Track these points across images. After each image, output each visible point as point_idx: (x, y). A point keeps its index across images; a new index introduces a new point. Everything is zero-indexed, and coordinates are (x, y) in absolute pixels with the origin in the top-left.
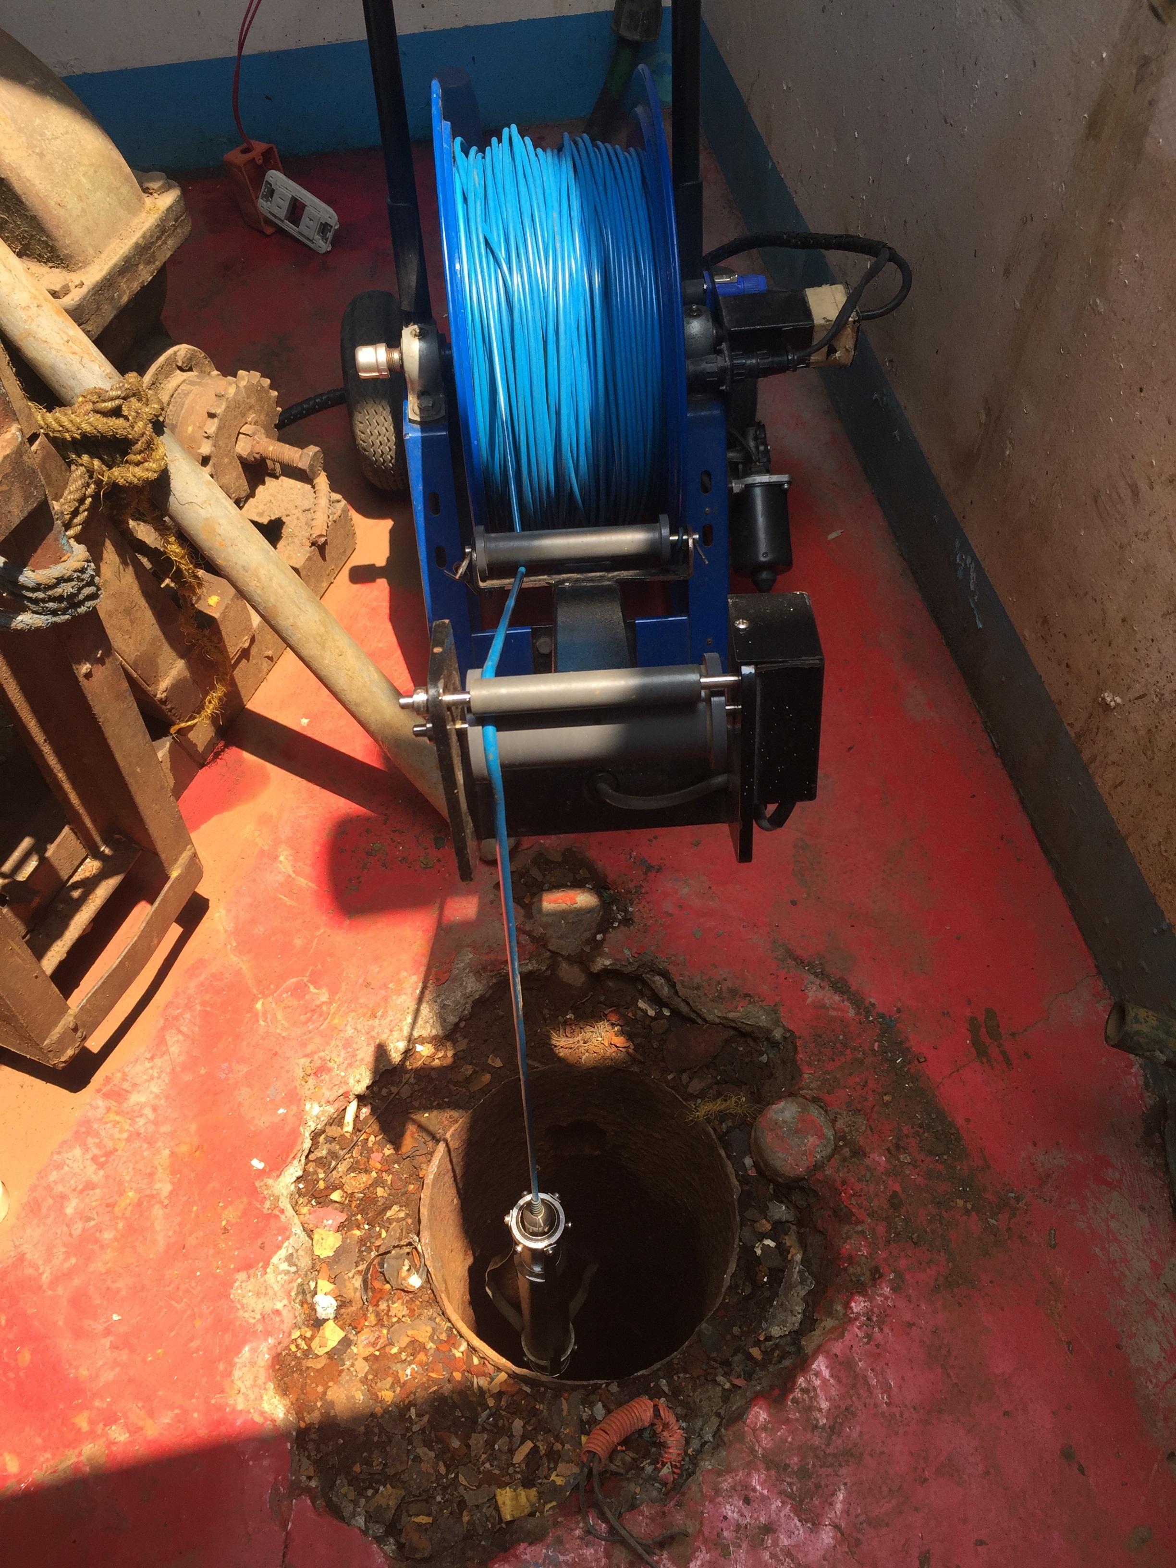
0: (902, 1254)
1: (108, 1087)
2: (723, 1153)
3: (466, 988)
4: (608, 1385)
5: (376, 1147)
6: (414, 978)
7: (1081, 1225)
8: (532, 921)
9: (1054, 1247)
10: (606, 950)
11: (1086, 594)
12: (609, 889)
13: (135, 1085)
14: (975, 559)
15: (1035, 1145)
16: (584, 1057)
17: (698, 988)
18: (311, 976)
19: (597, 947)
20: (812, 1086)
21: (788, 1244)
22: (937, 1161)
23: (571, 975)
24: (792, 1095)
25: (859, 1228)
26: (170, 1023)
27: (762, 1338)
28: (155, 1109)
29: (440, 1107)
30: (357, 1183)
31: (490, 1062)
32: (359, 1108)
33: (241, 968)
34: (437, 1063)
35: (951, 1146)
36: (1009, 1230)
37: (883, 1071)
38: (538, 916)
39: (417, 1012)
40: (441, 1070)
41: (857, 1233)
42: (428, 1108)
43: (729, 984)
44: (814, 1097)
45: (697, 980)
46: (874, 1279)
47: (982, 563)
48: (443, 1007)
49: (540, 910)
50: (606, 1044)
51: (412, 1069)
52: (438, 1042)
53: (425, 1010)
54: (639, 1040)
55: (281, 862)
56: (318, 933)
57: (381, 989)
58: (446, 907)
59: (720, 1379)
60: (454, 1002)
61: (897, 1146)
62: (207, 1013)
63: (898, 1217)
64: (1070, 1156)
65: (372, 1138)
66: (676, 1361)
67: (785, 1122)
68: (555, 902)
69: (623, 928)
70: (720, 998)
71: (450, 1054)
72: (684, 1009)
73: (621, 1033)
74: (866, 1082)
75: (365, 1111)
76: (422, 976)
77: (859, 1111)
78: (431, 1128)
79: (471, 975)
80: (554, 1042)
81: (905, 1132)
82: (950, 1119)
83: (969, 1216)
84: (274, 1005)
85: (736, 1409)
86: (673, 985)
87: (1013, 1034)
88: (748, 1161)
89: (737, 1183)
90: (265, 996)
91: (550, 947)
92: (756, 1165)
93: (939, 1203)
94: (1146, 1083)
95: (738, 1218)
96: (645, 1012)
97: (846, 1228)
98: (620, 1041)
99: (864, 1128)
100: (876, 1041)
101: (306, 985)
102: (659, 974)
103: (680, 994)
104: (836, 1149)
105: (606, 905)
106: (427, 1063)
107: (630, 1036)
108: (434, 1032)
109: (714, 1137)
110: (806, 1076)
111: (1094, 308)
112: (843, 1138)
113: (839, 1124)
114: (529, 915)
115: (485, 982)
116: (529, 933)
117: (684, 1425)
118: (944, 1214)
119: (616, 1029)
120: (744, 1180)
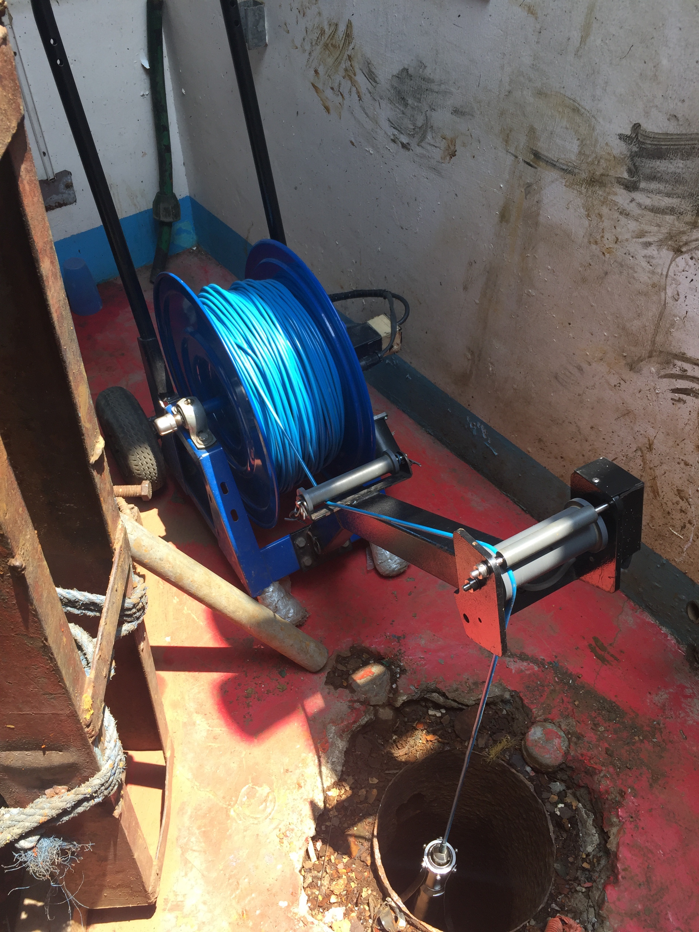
0: (628, 777)
1: (169, 905)
2: (514, 771)
3: (339, 747)
4: (529, 922)
5: (337, 861)
6: (311, 755)
7: (691, 722)
8: (356, 693)
9: (686, 738)
10: (401, 691)
11: (564, 421)
12: (384, 658)
13: (184, 895)
14: (482, 423)
15: (650, 693)
16: (418, 755)
17: (457, 690)
18: (252, 782)
19: (395, 692)
20: (539, 714)
21: (569, 802)
22: (615, 723)
23: (386, 714)
24: (533, 723)
25: (602, 775)
26: (184, 850)
27: (585, 857)
28: (205, 903)
29: (360, 820)
30: (339, 886)
31: (371, 782)
32: (315, 845)
33: (209, 797)
34: (344, 797)
35: (617, 712)
36: (664, 741)
37: (567, 691)
38: (359, 689)
39: (320, 772)
40: (348, 799)
41: (602, 777)
42: (354, 824)
43: (471, 681)
44: (544, 719)
45: (455, 686)
46: (623, 797)
47: (488, 424)
48: (333, 763)
49: (358, 686)
50: (425, 742)
51: (332, 807)
52: (338, 784)
53: (324, 769)
54: (440, 732)
55: (199, 725)
56: (243, 755)
57: (296, 769)
58: (306, 707)
59: (578, 888)
60: (337, 758)
61: (595, 725)
62: (204, 832)
63: (615, 759)
64: (667, 691)
65: (332, 858)
66: (553, 892)
67: (539, 738)
68: (363, 677)
69: (403, 676)
70: (471, 690)
71: (348, 788)
72: (455, 705)
73: (428, 733)
74: (562, 700)
75: (319, 844)
76: (314, 751)
77: (568, 715)
78: (362, 834)
79: (338, 738)
80: (395, 755)
81: (594, 716)
82: (608, 700)
83: (643, 743)
84: (240, 808)
85: (599, 897)
86: (444, 695)
87: (611, 645)
88: (528, 769)
89: (529, 783)
90: (233, 806)
91: (372, 703)
92: (533, 769)
93: (628, 743)
94: (678, 641)
95: (540, 801)
96: (435, 716)
97: (596, 778)
98: (430, 737)
99: (574, 723)
100: (555, 677)
101: (253, 788)
102: (435, 692)
103: (450, 697)
104: (569, 740)
105: (388, 667)
106: (339, 800)
107: (434, 733)
108: (333, 781)
109: (505, 764)
110: (534, 710)
111: (529, 295)
112: (569, 733)
113: (563, 727)
114: (353, 691)
115: (345, 739)
116: (358, 701)
117: (578, 921)
118: (633, 747)
119: (424, 732)
120: (531, 779)
